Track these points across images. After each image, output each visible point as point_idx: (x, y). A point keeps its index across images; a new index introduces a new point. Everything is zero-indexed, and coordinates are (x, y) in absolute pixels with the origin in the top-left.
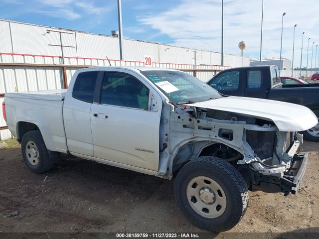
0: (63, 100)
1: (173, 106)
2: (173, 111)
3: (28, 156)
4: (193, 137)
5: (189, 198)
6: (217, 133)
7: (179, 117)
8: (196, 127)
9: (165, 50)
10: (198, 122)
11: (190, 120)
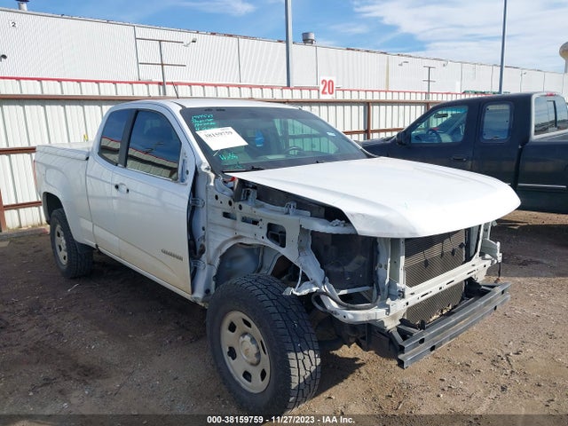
0: (87, 159)
1: (212, 175)
2: (212, 184)
3: (58, 248)
4: (235, 236)
5: (226, 350)
6: (265, 231)
7: (217, 197)
8: (239, 218)
9: (401, 65)
10: (240, 207)
11: (230, 203)
